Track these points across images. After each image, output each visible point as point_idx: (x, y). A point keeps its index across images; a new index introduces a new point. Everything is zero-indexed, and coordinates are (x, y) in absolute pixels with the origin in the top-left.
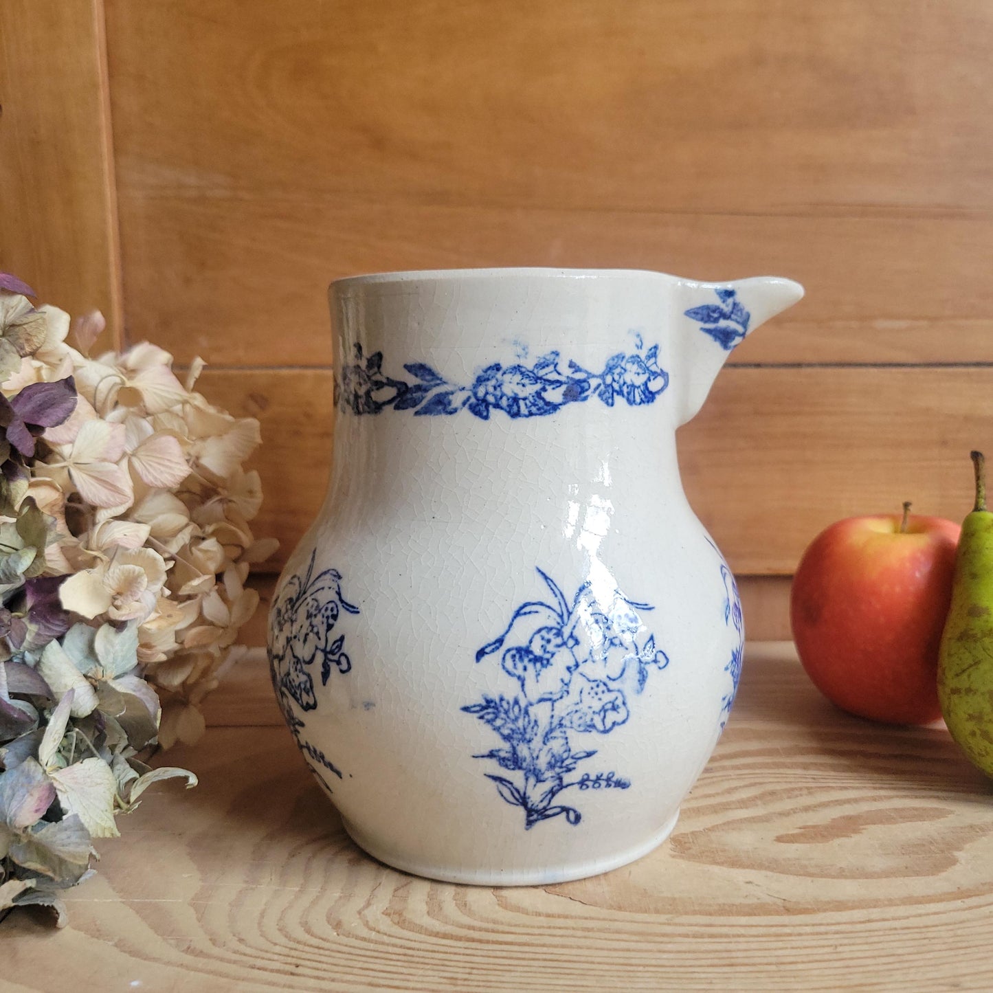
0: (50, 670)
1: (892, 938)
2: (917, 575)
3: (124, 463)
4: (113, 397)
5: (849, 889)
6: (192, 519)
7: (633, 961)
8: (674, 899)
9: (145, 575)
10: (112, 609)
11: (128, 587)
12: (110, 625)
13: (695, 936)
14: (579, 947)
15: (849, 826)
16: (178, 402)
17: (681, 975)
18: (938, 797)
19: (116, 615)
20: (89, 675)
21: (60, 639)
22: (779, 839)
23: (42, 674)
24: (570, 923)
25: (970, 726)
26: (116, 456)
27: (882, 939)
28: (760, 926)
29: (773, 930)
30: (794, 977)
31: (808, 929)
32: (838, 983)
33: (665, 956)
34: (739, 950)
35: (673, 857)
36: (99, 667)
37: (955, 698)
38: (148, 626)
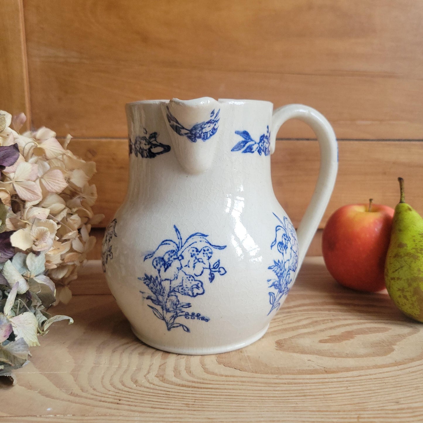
2: (376, 230)
9: (49, 231)
15: (349, 335)
18: (385, 323)
22: (321, 342)
25: (399, 293)
35: (277, 350)
37: (392, 281)
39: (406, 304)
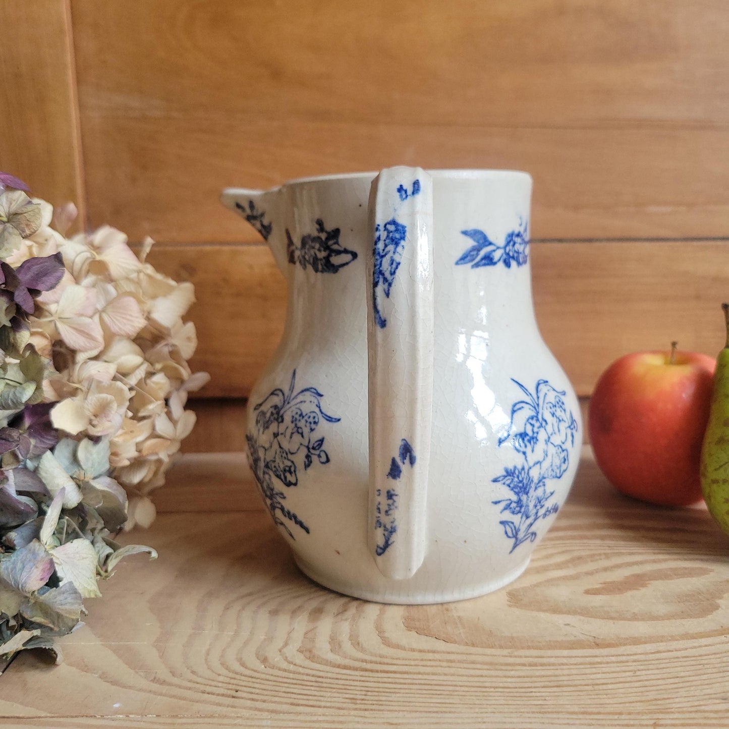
0: (46, 473)
1: (676, 664)
3: (97, 318)
4: (86, 267)
5: (642, 628)
6: (146, 359)
7: (486, 684)
8: (512, 638)
9: (115, 402)
10: (90, 427)
11: (102, 410)
12: (89, 439)
13: (530, 665)
14: (445, 675)
15: (638, 582)
16: (135, 271)
17: (522, 694)
18: (702, 560)
19: (94, 432)
20: (74, 476)
21: (52, 449)
22: (587, 592)
23: (40, 477)
24: (437, 656)
25: (726, 507)
26: (90, 312)
27: (668, 665)
28: (578, 657)
29: (588, 660)
30: (606, 695)
31: (614, 659)
32: (638, 699)
33: (509, 680)
34: (563, 675)
35: (510, 606)
36: (81, 470)
37: (715, 487)
38: (116, 439)
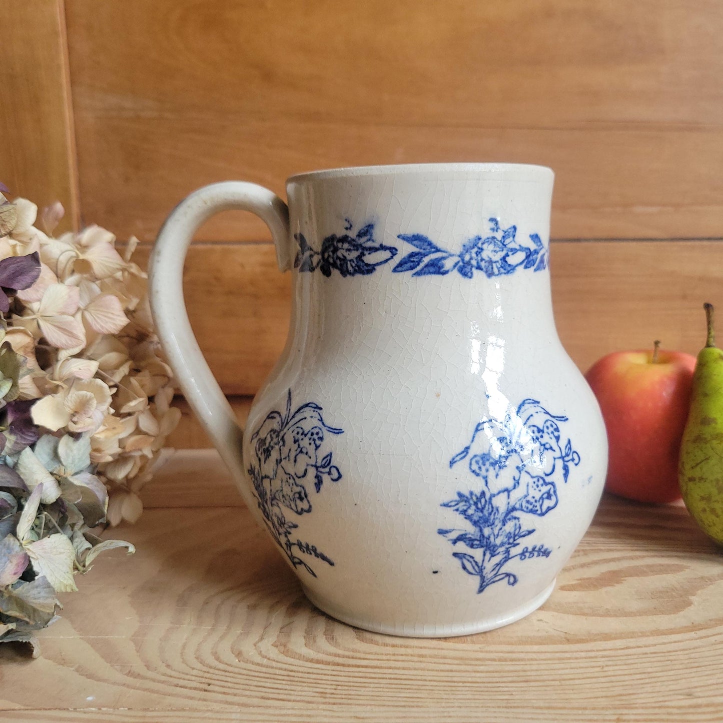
0: (25, 469)
3: (79, 316)
4: (70, 266)
6: (130, 356)
7: (456, 679)
9: (95, 399)
10: (71, 424)
11: (82, 407)
12: (70, 435)
15: (613, 578)
16: (118, 270)
18: (678, 557)
19: (74, 428)
20: (55, 472)
21: (33, 446)
22: (563, 588)
23: (19, 473)
25: (702, 505)
26: (72, 310)
27: (636, 661)
28: (548, 653)
31: (583, 654)
32: (604, 694)
33: (478, 675)
34: (532, 670)
36: (61, 466)
37: (691, 484)
38: (97, 436)
39: (714, 524)
